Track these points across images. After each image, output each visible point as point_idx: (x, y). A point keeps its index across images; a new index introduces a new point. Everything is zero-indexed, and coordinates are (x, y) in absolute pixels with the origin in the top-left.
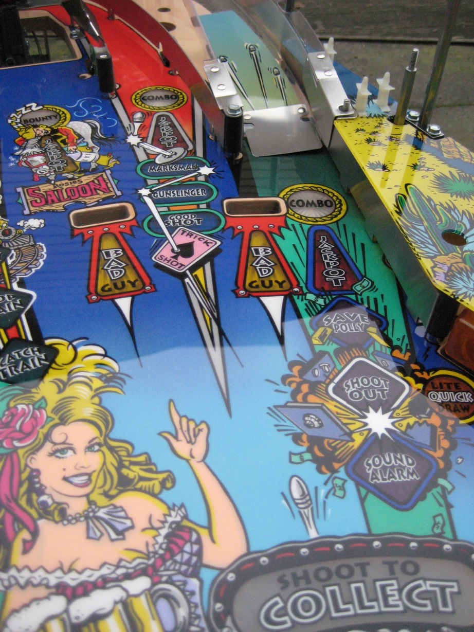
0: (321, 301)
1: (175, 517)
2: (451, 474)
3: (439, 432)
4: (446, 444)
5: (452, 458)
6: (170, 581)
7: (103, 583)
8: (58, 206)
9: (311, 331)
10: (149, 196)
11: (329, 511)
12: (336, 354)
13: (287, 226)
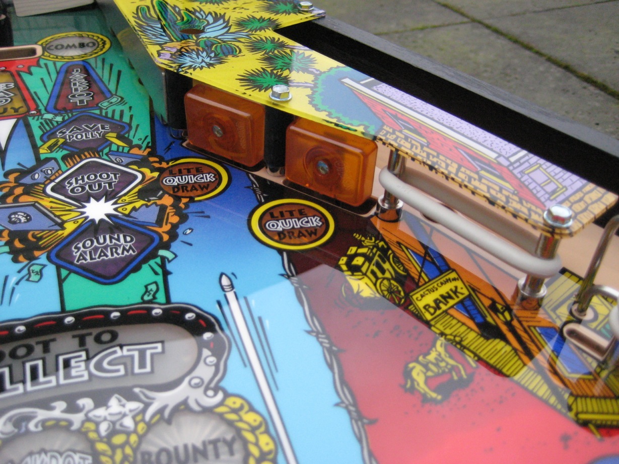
0: (59, 119)
2: (175, 246)
3: (170, 210)
4: (175, 219)
5: (180, 231)
9: (39, 143)
11: (17, 297)
12: (64, 158)
13: (38, 65)
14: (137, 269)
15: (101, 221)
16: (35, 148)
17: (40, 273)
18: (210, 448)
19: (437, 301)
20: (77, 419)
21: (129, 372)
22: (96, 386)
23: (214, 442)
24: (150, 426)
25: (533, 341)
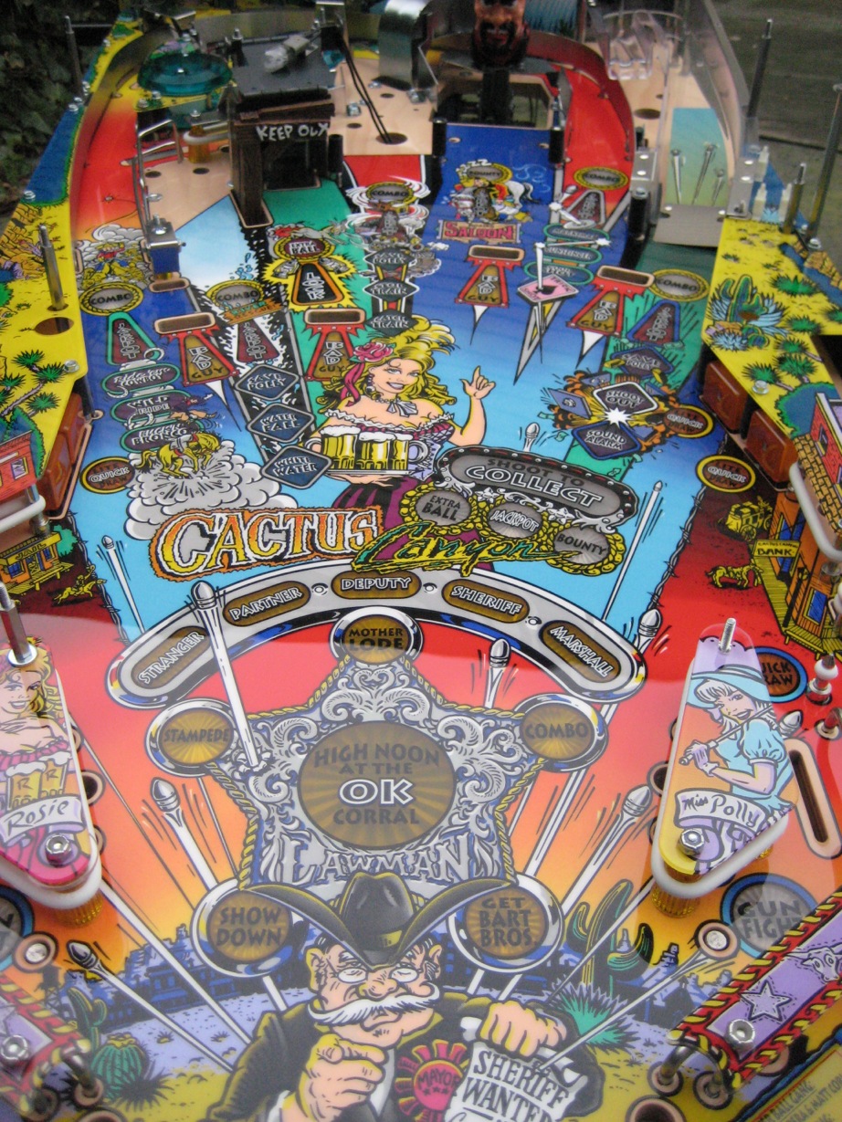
0: (631, 345)
1: (445, 417)
2: (646, 456)
3: (658, 435)
4: (656, 441)
5: (654, 449)
6: (425, 441)
7: (386, 430)
8: (465, 240)
9: (608, 358)
10: (543, 249)
11: (545, 444)
12: (617, 376)
13: (642, 295)
14: (616, 458)
15: (614, 424)
16: (603, 361)
17: (563, 438)
18: (592, 547)
19: (769, 551)
20: (542, 508)
21: (578, 502)
22: (559, 500)
23: (595, 546)
24: (572, 526)
25: (805, 595)
